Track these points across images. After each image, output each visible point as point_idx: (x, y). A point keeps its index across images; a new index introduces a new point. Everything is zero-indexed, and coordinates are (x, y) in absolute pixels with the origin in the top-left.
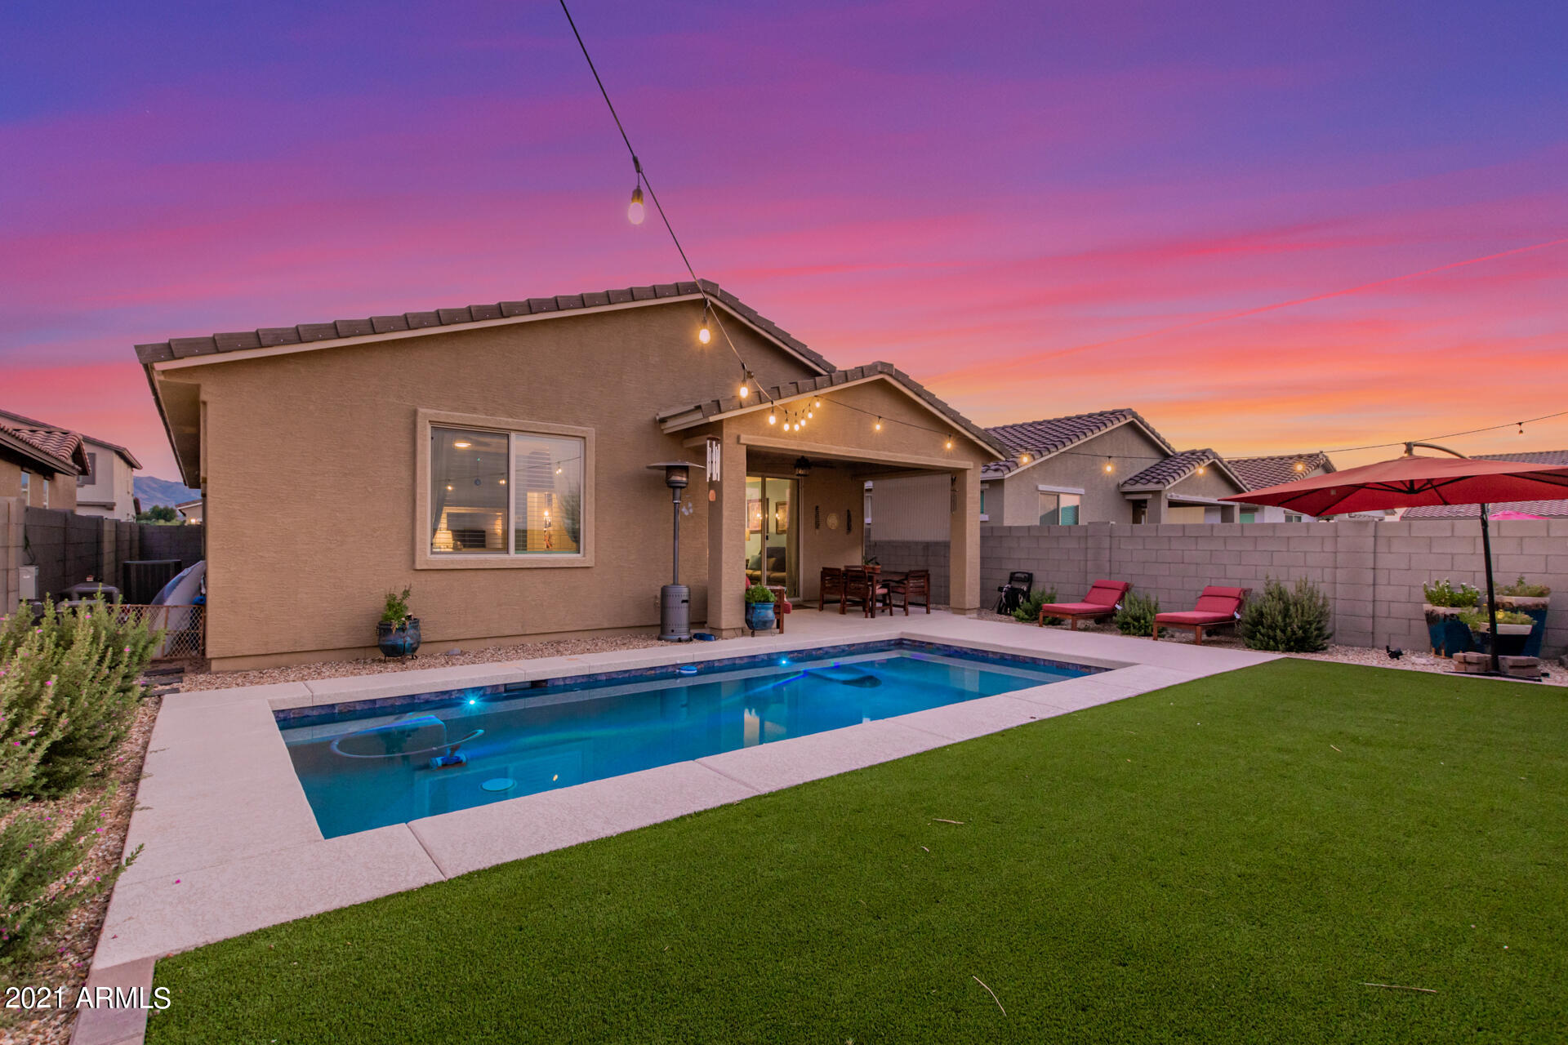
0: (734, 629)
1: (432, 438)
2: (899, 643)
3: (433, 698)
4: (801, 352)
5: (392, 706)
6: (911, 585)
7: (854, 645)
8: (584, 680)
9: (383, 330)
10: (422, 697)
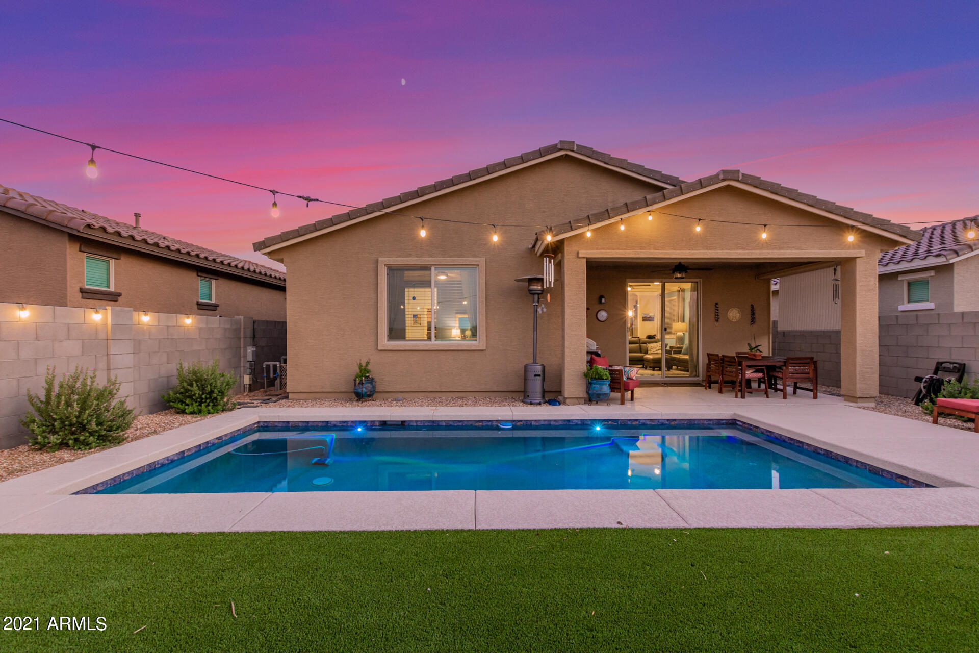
0: (577, 398)
1: (388, 274)
2: (732, 423)
3: (338, 424)
4: (656, 178)
5: (317, 426)
6: (790, 371)
7: (675, 420)
8: (429, 424)
9: (354, 217)
10: (332, 423)
